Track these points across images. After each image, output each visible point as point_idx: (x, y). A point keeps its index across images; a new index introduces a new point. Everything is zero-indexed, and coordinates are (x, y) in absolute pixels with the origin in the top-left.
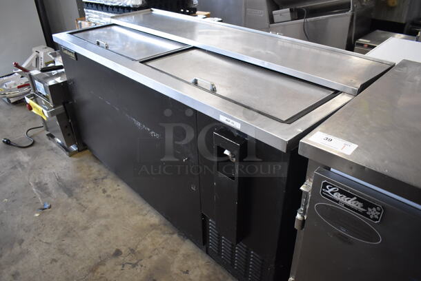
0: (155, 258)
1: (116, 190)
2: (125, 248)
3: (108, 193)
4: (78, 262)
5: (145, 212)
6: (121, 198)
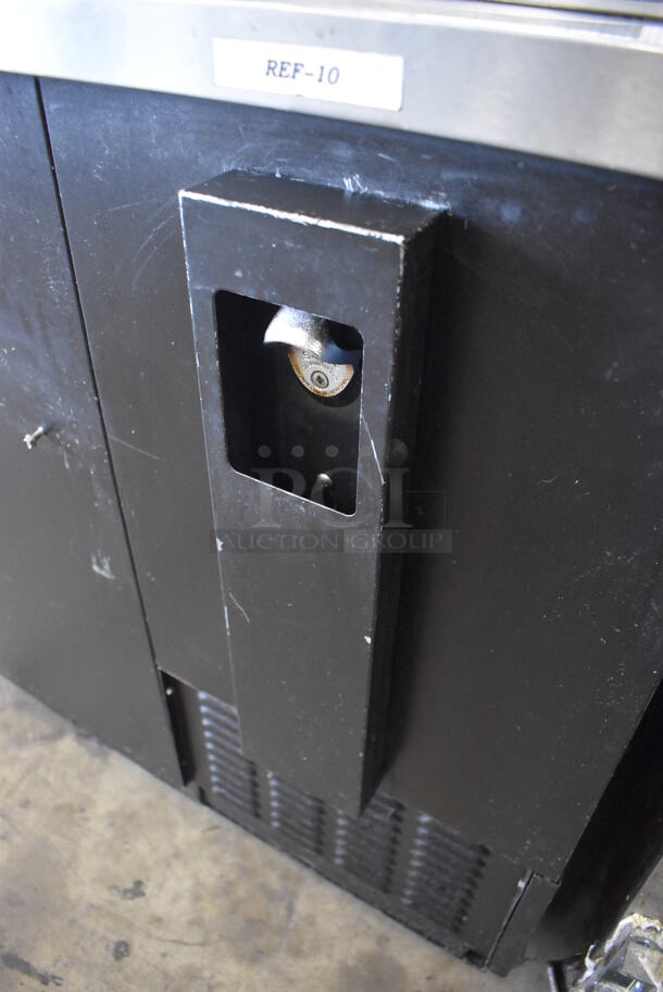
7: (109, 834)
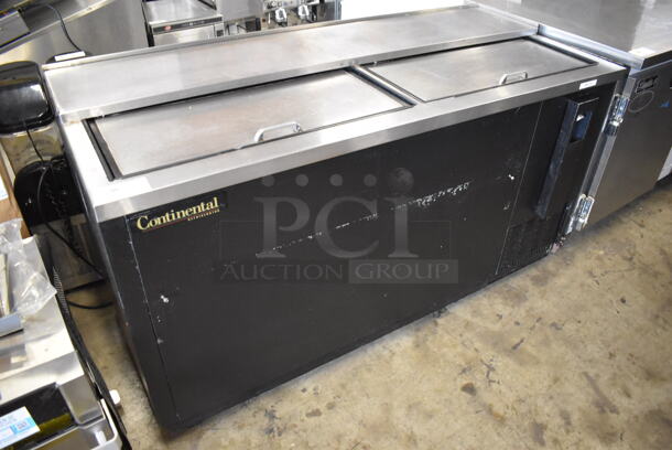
0: (478, 345)
1: (316, 394)
2: (459, 379)
3: (322, 407)
4: (486, 443)
5: (386, 353)
6: (343, 386)
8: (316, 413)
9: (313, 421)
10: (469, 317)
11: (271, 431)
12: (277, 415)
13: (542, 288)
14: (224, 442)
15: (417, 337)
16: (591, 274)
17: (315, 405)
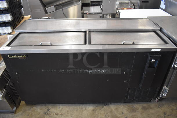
1: (61, 110)
3: (60, 114)
5: (84, 108)
6: (68, 111)
7: (116, 111)
8: (57, 114)
9: (55, 116)
10: (113, 109)
11: (46, 113)
12: (50, 110)
13: (144, 111)
14: (36, 111)
15: (95, 108)
16: (165, 113)
17: (59, 112)
